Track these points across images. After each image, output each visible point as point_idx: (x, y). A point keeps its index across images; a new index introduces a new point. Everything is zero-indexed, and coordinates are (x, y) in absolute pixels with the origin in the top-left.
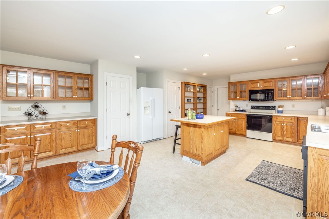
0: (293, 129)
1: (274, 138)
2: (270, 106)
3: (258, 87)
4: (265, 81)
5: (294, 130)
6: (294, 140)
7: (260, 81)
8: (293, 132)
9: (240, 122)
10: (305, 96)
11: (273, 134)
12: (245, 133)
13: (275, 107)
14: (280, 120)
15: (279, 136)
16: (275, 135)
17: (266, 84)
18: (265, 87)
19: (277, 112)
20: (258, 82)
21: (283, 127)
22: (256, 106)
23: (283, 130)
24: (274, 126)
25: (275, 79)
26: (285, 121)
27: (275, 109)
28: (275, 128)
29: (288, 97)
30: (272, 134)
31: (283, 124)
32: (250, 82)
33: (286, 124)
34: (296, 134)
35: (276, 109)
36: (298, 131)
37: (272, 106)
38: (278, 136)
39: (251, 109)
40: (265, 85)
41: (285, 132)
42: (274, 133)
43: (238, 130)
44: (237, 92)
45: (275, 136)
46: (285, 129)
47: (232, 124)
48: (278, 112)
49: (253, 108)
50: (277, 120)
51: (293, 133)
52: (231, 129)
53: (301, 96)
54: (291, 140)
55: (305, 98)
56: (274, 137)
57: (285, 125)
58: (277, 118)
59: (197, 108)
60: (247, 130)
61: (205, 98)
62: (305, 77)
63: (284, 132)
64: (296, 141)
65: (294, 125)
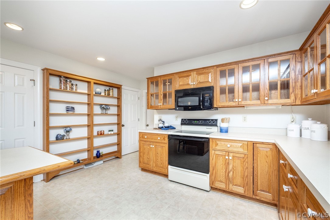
0: (245, 168)
1: (213, 184)
2: (209, 120)
3: (188, 84)
4: (200, 72)
5: (246, 171)
6: (246, 191)
7: (192, 73)
8: (246, 174)
9: (160, 149)
10: (266, 98)
11: (210, 176)
12: (166, 172)
13: (216, 120)
14: (222, 148)
15: (221, 182)
16: (213, 177)
17: (201, 78)
18: (200, 83)
19: (219, 130)
20: (189, 74)
21: (228, 163)
22: (188, 120)
23: (227, 168)
24: (213, 159)
25: (215, 68)
26: (230, 149)
27: (216, 125)
28: (214, 165)
29: (237, 100)
30: (208, 175)
31: (227, 157)
32: (177, 76)
33: (233, 157)
34: (252, 178)
35: (218, 125)
36: (255, 173)
37: (212, 120)
38: (219, 181)
39: (182, 124)
40: (199, 80)
41: (231, 173)
42: (212, 174)
43: (156, 165)
44: (160, 95)
45: (213, 180)
46: (231, 167)
47: (148, 153)
48: (221, 131)
49: (185, 122)
50: (218, 148)
51: (245, 176)
52: (146, 162)
53: (259, 99)
54: (241, 190)
55: (266, 102)
56: (212, 182)
57: (230, 158)
58: (217, 145)
59: (95, 123)
60: (170, 167)
61: (119, 106)
62: (265, 60)
63: (229, 173)
64: (252, 193)
65: (246, 161)
